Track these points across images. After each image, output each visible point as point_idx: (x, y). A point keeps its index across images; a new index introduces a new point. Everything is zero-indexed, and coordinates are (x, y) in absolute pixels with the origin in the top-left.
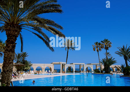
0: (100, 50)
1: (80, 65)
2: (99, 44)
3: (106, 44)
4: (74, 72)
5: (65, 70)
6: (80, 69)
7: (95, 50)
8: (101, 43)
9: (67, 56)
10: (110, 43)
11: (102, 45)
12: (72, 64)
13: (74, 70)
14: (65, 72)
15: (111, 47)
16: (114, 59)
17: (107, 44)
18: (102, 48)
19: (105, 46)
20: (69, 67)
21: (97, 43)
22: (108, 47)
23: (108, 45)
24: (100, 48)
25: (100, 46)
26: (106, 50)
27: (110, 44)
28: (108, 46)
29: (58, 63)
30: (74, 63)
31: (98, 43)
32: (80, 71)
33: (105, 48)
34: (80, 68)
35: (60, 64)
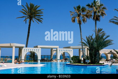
0: (84, 20)
1: (52, 49)
2: (83, 10)
3: (95, 10)
4: (39, 61)
5: (23, 58)
6: (51, 56)
7: (74, 21)
8: (87, 8)
9: (29, 32)
10: (104, 8)
11: (87, 13)
12: (37, 47)
13: (39, 58)
14: (23, 61)
15: (104, 16)
16: (108, 37)
17: (97, 9)
18: (87, 16)
19: (93, 14)
20: (31, 52)
21: (79, 7)
22: (99, 16)
23: (99, 12)
24: (83, 17)
25: (85, 13)
26: (96, 21)
27: (104, 10)
28: (100, 14)
29: (8, 45)
30: (39, 46)
31: (81, 8)
32: (51, 60)
33: (94, 18)
34: (51, 54)
35: (12, 47)
